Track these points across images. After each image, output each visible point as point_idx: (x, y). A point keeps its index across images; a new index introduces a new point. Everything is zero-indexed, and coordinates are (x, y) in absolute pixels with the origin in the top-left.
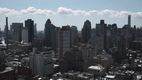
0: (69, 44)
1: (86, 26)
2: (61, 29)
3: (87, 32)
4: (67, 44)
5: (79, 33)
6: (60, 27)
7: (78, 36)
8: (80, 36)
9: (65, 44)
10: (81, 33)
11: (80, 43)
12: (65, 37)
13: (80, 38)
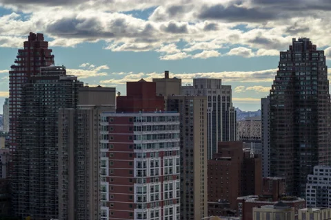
0: (175, 207)
1: (295, 80)
2: (120, 98)
3: (303, 120)
4: (162, 204)
5: (241, 129)
6: (113, 90)
7: (239, 145)
8: (251, 150)
9: (148, 206)
10: (255, 131)
11: (250, 199)
12: (148, 155)
13: (248, 165)
